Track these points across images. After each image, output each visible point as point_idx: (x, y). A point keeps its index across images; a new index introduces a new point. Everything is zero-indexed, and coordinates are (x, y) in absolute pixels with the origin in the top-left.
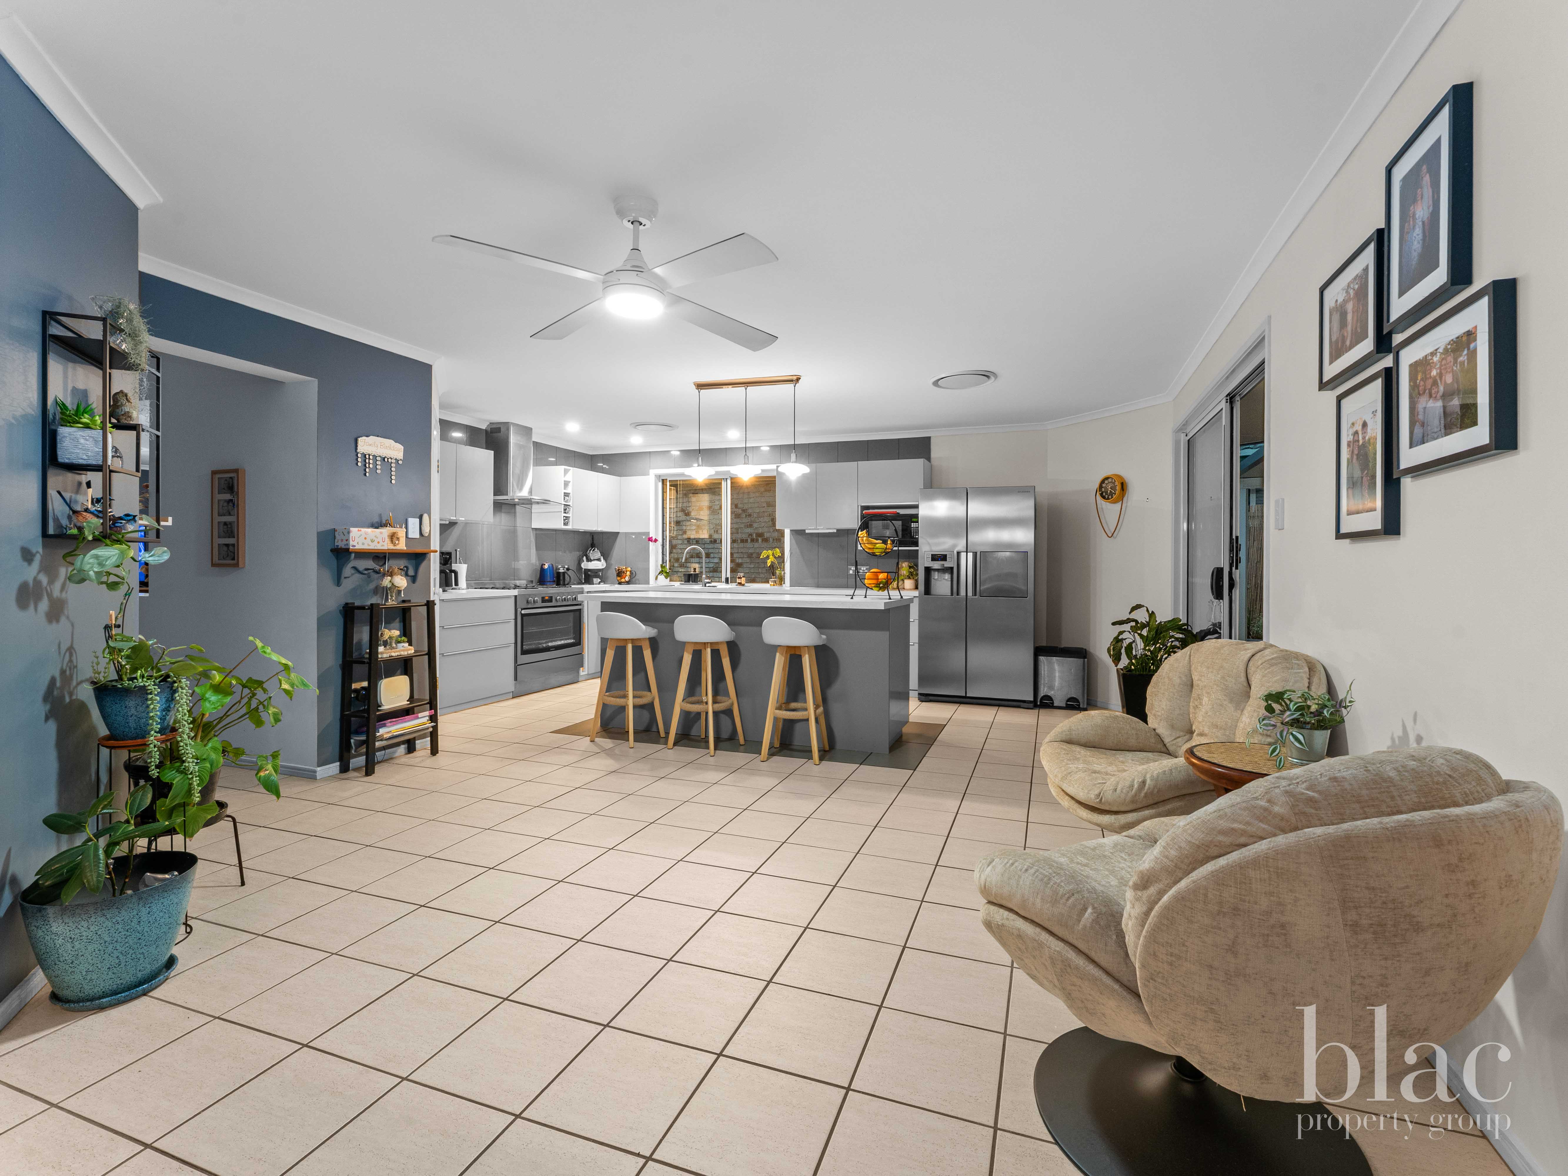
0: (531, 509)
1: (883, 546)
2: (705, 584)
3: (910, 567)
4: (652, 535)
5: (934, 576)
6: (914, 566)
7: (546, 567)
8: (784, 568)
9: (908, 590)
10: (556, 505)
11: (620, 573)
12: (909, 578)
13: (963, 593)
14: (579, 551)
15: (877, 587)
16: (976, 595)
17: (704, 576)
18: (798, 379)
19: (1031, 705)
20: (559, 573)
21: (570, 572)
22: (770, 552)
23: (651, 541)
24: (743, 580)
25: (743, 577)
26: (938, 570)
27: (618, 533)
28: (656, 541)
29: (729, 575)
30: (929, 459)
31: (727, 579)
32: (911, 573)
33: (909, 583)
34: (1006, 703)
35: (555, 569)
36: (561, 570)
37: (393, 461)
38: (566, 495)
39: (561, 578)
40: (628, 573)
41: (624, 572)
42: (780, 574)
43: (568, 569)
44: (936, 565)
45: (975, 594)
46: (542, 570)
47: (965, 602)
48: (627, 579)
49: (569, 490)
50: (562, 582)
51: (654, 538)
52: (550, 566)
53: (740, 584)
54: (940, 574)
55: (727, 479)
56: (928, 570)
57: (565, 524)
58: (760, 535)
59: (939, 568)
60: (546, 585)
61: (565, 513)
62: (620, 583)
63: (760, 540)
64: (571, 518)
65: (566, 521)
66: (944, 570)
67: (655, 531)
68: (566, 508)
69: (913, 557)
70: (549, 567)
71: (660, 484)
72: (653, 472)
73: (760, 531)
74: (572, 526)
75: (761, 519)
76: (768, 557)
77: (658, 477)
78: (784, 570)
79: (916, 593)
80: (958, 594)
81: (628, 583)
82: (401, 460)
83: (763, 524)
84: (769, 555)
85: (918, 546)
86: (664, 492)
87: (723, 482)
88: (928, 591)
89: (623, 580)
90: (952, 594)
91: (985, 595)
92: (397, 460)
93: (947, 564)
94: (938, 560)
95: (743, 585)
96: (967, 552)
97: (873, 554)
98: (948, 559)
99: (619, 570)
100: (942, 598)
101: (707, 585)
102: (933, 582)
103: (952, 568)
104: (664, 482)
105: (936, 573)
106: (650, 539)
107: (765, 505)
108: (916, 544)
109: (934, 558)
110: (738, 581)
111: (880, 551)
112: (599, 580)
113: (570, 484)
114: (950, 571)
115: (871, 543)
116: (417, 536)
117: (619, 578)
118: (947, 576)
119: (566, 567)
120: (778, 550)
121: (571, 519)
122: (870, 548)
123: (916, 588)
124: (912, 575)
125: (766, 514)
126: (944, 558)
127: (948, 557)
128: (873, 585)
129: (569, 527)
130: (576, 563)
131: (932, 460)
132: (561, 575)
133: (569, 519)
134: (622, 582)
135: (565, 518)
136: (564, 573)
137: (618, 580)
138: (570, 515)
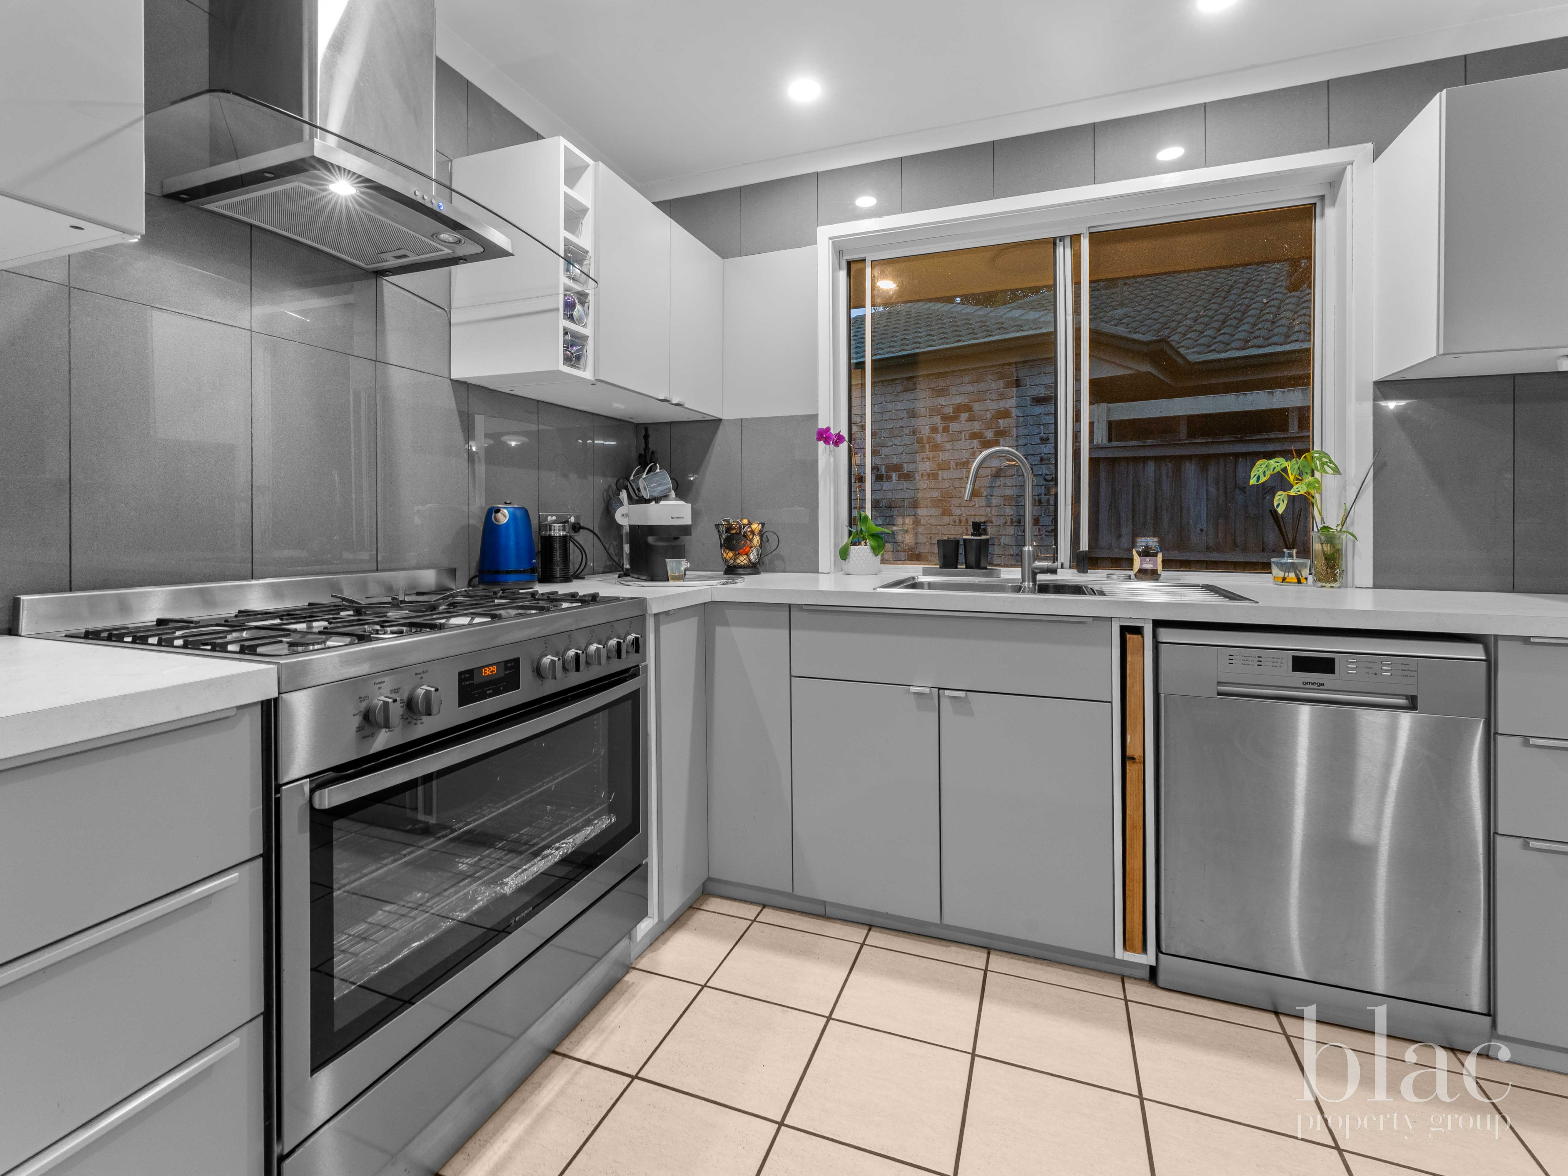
4: (823, 422)
7: (503, 517)
11: (728, 541)
20: (548, 542)
21: (581, 537)
23: (820, 440)
27: (721, 420)
28: (833, 439)
35: (534, 523)
36: (557, 531)
38: (573, 256)
39: (558, 556)
40: (754, 538)
41: (741, 535)
43: (576, 528)
46: (490, 530)
48: (751, 556)
49: (584, 240)
50: (558, 571)
51: (828, 432)
52: (519, 513)
57: (566, 363)
58: (898, 468)
61: (571, 318)
62: (737, 571)
63: (894, 476)
64: (589, 342)
65: (574, 347)
68: (574, 302)
70: (513, 517)
72: (825, 235)
73: (895, 460)
75: (897, 441)
77: (838, 248)
81: (756, 569)
83: (901, 449)
89: (742, 560)
99: (727, 528)
104: (857, 263)
106: (816, 435)
107: (904, 414)
112: (680, 563)
113: (588, 222)
117: (730, 554)
119: (572, 520)
121: (591, 345)
125: (906, 431)
130: (600, 507)
132: (557, 546)
133: (583, 346)
134: (741, 567)
135: (569, 337)
136: (565, 537)
137: (726, 561)
138: (587, 331)
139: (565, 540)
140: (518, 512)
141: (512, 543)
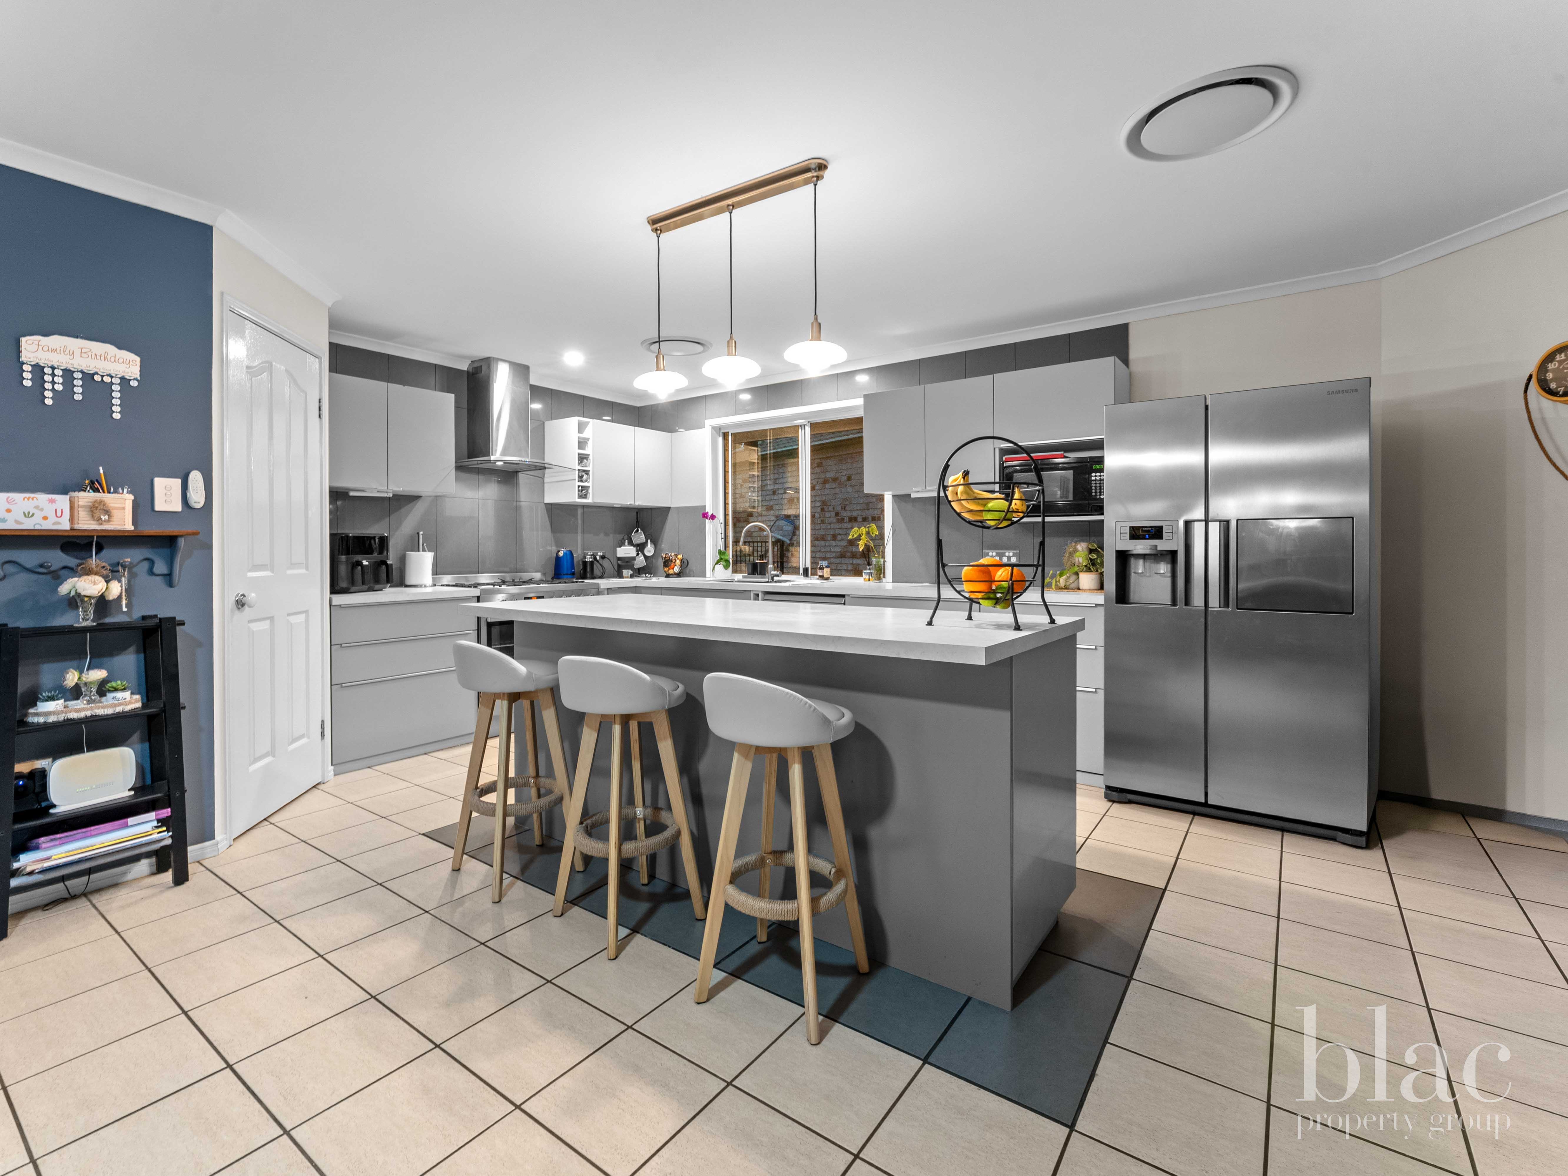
0: (543, 478)
1: (1003, 504)
2: (773, 578)
3: (1091, 551)
4: (709, 510)
5: (1137, 568)
6: (1097, 551)
7: (561, 554)
8: (883, 552)
9: (1085, 590)
10: (569, 471)
11: (667, 563)
12: (1089, 570)
13: (1198, 600)
14: (619, 533)
15: (989, 598)
16: (1228, 607)
17: (770, 566)
18: (822, 167)
19: (1362, 840)
20: (584, 563)
21: (604, 561)
22: (863, 530)
23: (707, 518)
24: (826, 572)
25: (827, 567)
26: (1144, 556)
27: (670, 508)
28: (713, 517)
29: (809, 565)
30: (1126, 361)
31: (806, 571)
32: (1093, 562)
33: (1087, 580)
34: (1301, 828)
35: (576, 556)
36: (589, 559)
37: (116, 381)
38: (582, 458)
39: (590, 569)
40: (678, 562)
41: (671, 561)
42: (878, 562)
43: (598, 558)
44: (1141, 547)
45: (1225, 600)
46: (558, 558)
47: (1203, 620)
48: (676, 569)
49: (587, 451)
50: (589, 575)
51: (710, 514)
53: (822, 577)
54: (1148, 564)
55: (804, 425)
56: (1123, 558)
57: (580, 497)
59: (1148, 552)
60: (562, 578)
61: (581, 482)
62: (668, 576)
64: (591, 488)
65: (583, 492)
66: (1157, 556)
67: (713, 503)
68: (583, 474)
69: (1095, 532)
70: (566, 554)
71: (720, 440)
72: (709, 423)
74: (593, 499)
76: (859, 538)
77: (716, 429)
78: (883, 557)
79: (1100, 599)
80: (1187, 602)
81: (678, 575)
82: (135, 379)
84: (860, 533)
85: (1102, 514)
86: (725, 450)
87: (800, 430)
88: (1122, 595)
89: (671, 572)
90: (1174, 602)
91: (1247, 605)
92: (124, 381)
93: (1163, 545)
94: (1144, 538)
95: (827, 579)
96: (1207, 521)
97: (981, 525)
98: (1165, 535)
99: (665, 557)
100: (1152, 610)
101: (776, 579)
102: (1133, 578)
103: (1173, 554)
104: (725, 436)
105: (1141, 562)
106: (705, 515)
108: (1100, 510)
109: (1136, 533)
110: (820, 573)
111: (996, 515)
112: (631, 572)
113: (590, 445)
114: (1169, 557)
115: (975, 499)
116: (177, 507)
117: (666, 569)
118: (1164, 568)
119: (601, 554)
120: (874, 526)
121: (590, 490)
122: (971, 511)
123: (1101, 587)
124: (1094, 565)
126: (1157, 533)
127: (1164, 531)
128: (980, 595)
129: (589, 501)
130: (614, 549)
131: (1131, 364)
132: (588, 565)
133: (588, 490)
134: (671, 574)
135: (580, 488)
136: (592, 561)
137: (665, 572)
138: (590, 484)
139: (592, 563)
140: (568, 552)
141: (565, 563)
